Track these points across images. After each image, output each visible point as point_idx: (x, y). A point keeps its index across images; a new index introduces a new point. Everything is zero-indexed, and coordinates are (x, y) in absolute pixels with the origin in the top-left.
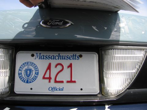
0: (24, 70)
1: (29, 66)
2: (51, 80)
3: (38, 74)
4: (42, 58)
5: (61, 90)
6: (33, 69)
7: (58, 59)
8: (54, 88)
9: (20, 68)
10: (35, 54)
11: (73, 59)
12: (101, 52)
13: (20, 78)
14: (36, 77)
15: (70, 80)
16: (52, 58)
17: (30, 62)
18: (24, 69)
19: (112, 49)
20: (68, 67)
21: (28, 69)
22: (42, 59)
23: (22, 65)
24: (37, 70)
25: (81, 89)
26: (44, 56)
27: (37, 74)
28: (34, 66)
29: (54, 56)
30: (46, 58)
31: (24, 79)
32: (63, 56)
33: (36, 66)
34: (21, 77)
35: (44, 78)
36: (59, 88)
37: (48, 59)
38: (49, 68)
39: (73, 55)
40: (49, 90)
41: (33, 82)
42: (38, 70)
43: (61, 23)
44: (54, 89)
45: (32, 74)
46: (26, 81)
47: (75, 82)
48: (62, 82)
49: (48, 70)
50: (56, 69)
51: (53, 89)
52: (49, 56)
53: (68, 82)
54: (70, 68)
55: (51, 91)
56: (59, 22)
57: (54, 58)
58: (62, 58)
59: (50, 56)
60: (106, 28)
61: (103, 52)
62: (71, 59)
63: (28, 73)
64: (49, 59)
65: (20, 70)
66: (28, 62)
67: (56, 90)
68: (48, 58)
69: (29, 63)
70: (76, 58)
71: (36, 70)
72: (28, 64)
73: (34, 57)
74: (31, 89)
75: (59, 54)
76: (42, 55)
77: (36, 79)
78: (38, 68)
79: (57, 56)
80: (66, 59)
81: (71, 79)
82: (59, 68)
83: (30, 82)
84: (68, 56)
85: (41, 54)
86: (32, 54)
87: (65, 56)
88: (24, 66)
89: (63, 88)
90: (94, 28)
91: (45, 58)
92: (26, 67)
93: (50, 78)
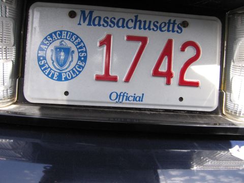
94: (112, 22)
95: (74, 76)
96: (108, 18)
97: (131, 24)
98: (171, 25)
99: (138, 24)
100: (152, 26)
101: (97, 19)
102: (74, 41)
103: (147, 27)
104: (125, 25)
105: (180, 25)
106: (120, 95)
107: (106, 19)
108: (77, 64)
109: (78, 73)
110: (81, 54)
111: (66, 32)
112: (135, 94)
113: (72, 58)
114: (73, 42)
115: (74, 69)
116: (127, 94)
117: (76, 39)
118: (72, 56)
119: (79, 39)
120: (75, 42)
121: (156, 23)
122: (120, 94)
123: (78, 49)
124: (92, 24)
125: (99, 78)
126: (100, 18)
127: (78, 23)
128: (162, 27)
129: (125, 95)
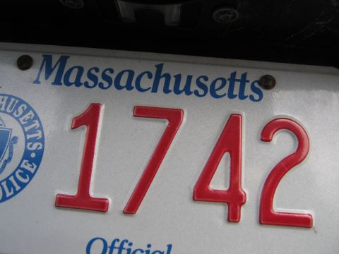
94: (105, 77)
95: (8, 194)
96: (97, 70)
97: (146, 83)
98: (237, 85)
99: (162, 81)
100: (194, 87)
101: (75, 72)
102: (21, 116)
103: (181, 88)
104: (133, 83)
105: (256, 85)
106: (112, 247)
107: (93, 72)
108: (19, 167)
109: (18, 188)
110: (31, 146)
111: (6, 98)
112: (149, 246)
113: (11, 153)
114: (17, 119)
115: (12, 179)
116: (131, 244)
117: (25, 113)
118: (11, 148)
119: (31, 112)
120: (21, 119)
121: (202, 80)
122: (113, 243)
123: (26, 133)
124: (62, 81)
125: (63, 202)
126: (81, 70)
127: (35, 79)
128: (216, 88)
129: (126, 246)
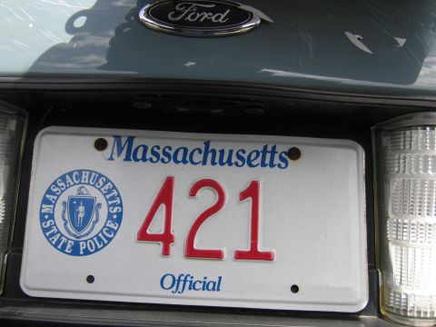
0: (64, 203)
1: (87, 186)
2: (172, 248)
3: (119, 220)
4: (139, 155)
5: (211, 286)
6: (100, 199)
7: (204, 163)
8: (182, 278)
9: (49, 192)
10: (110, 141)
11: (263, 165)
12: (379, 142)
13: (48, 234)
14: (110, 230)
15: (247, 248)
16: (180, 158)
17: (91, 172)
18: (64, 197)
19: (424, 127)
20: (243, 196)
21: (78, 200)
22: (136, 160)
23: (55, 183)
24: (114, 205)
25: (295, 289)
26: (145, 148)
27: (114, 221)
28: (107, 187)
29: (186, 150)
30: (155, 159)
31: (64, 239)
32: (222, 152)
33: (114, 187)
34: (50, 229)
35: (143, 236)
36: (203, 280)
37: (163, 161)
38: (165, 196)
39: (265, 151)
40: (162, 285)
41: (97, 250)
42: (121, 205)
43: (223, 16)
44: (181, 283)
45: (94, 219)
46: (69, 246)
47: (267, 257)
48: (216, 255)
49: (163, 207)
50: (192, 201)
51: (179, 282)
52: (167, 150)
53: (240, 256)
54: (250, 199)
55: (169, 292)
56: (213, 11)
57: (188, 159)
58: (217, 160)
59: (170, 148)
60: (401, 42)
61: (386, 141)
62: (253, 163)
63: (81, 215)
64: (166, 160)
65: (46, 201)
66: (80, 171)
67: (192, 286)
68: (162, 156)
69: (85, 176)
70: (277, 161)
71: (110, 203)
72: (79, 177)
73: (107, 152)
74: (90, 279)
75: (207, 144)
76: (136, 143)
77: (110, 240)
78: (119, 196)
79: (200, 151)
80: (236, 164)
81: (254, 244)
82: (207, 198)
83: (87, 252)
84: (244, 152)
85: (135, 140)
86: (97, 138)
87: (231, 152)
88: (63, 184)
89: (220, 278)
90: (354, 39)
91: (149, 155)
92: (72, 192)
93: (167, 239)
